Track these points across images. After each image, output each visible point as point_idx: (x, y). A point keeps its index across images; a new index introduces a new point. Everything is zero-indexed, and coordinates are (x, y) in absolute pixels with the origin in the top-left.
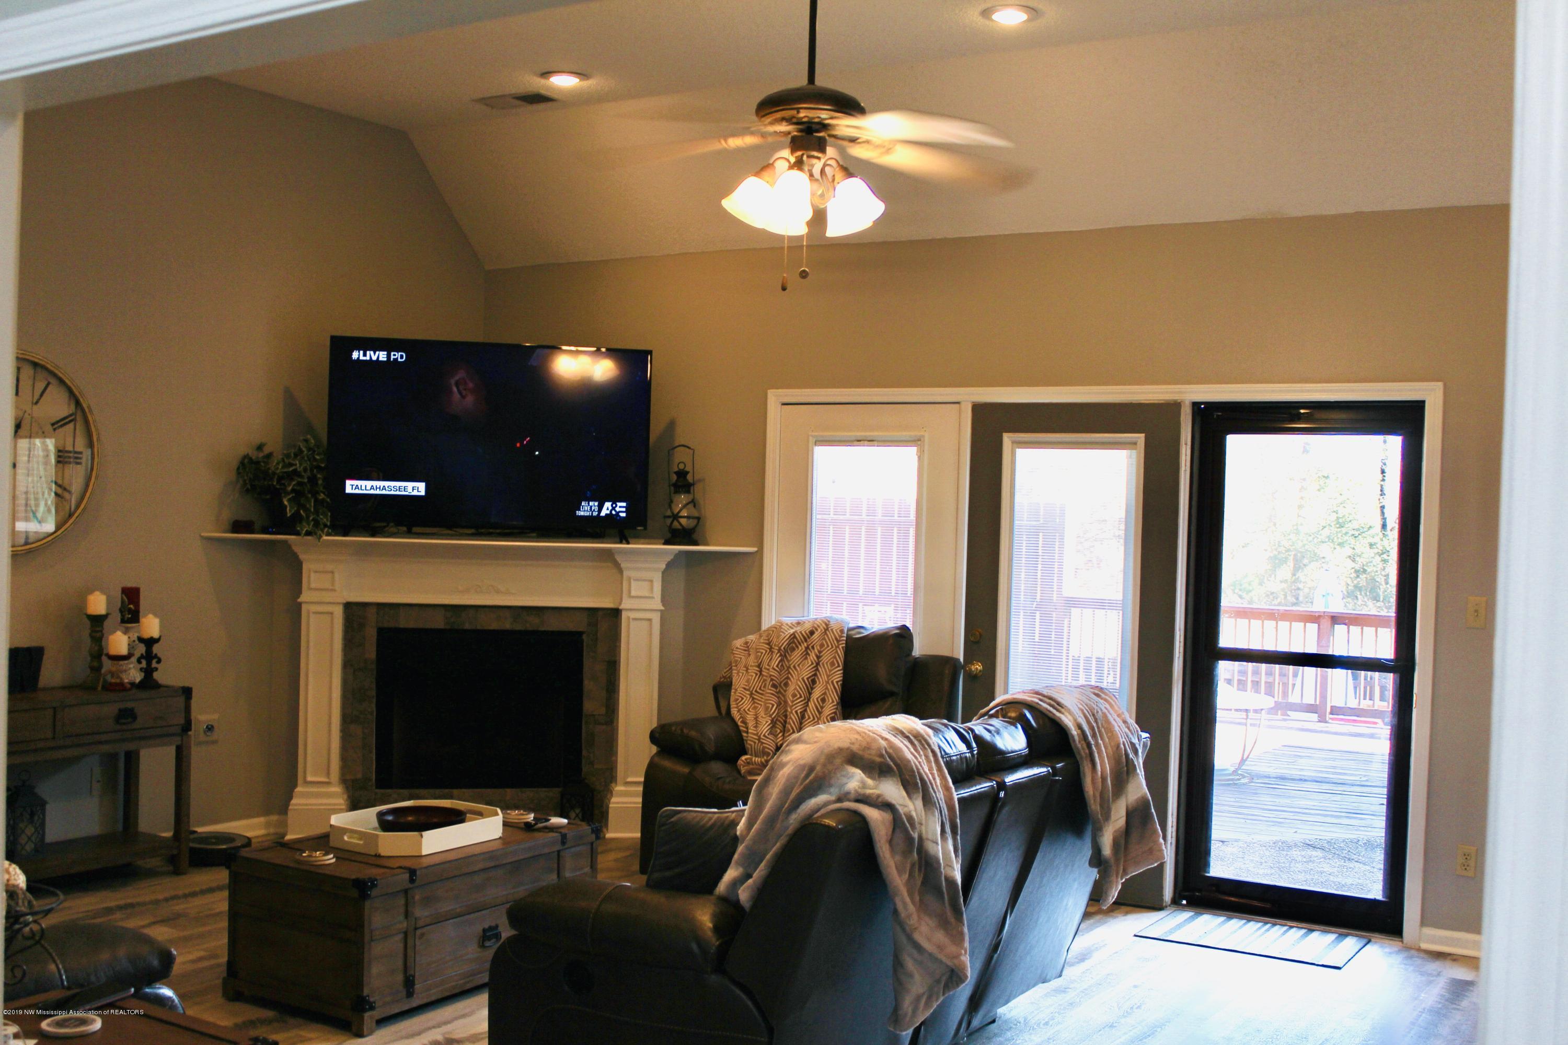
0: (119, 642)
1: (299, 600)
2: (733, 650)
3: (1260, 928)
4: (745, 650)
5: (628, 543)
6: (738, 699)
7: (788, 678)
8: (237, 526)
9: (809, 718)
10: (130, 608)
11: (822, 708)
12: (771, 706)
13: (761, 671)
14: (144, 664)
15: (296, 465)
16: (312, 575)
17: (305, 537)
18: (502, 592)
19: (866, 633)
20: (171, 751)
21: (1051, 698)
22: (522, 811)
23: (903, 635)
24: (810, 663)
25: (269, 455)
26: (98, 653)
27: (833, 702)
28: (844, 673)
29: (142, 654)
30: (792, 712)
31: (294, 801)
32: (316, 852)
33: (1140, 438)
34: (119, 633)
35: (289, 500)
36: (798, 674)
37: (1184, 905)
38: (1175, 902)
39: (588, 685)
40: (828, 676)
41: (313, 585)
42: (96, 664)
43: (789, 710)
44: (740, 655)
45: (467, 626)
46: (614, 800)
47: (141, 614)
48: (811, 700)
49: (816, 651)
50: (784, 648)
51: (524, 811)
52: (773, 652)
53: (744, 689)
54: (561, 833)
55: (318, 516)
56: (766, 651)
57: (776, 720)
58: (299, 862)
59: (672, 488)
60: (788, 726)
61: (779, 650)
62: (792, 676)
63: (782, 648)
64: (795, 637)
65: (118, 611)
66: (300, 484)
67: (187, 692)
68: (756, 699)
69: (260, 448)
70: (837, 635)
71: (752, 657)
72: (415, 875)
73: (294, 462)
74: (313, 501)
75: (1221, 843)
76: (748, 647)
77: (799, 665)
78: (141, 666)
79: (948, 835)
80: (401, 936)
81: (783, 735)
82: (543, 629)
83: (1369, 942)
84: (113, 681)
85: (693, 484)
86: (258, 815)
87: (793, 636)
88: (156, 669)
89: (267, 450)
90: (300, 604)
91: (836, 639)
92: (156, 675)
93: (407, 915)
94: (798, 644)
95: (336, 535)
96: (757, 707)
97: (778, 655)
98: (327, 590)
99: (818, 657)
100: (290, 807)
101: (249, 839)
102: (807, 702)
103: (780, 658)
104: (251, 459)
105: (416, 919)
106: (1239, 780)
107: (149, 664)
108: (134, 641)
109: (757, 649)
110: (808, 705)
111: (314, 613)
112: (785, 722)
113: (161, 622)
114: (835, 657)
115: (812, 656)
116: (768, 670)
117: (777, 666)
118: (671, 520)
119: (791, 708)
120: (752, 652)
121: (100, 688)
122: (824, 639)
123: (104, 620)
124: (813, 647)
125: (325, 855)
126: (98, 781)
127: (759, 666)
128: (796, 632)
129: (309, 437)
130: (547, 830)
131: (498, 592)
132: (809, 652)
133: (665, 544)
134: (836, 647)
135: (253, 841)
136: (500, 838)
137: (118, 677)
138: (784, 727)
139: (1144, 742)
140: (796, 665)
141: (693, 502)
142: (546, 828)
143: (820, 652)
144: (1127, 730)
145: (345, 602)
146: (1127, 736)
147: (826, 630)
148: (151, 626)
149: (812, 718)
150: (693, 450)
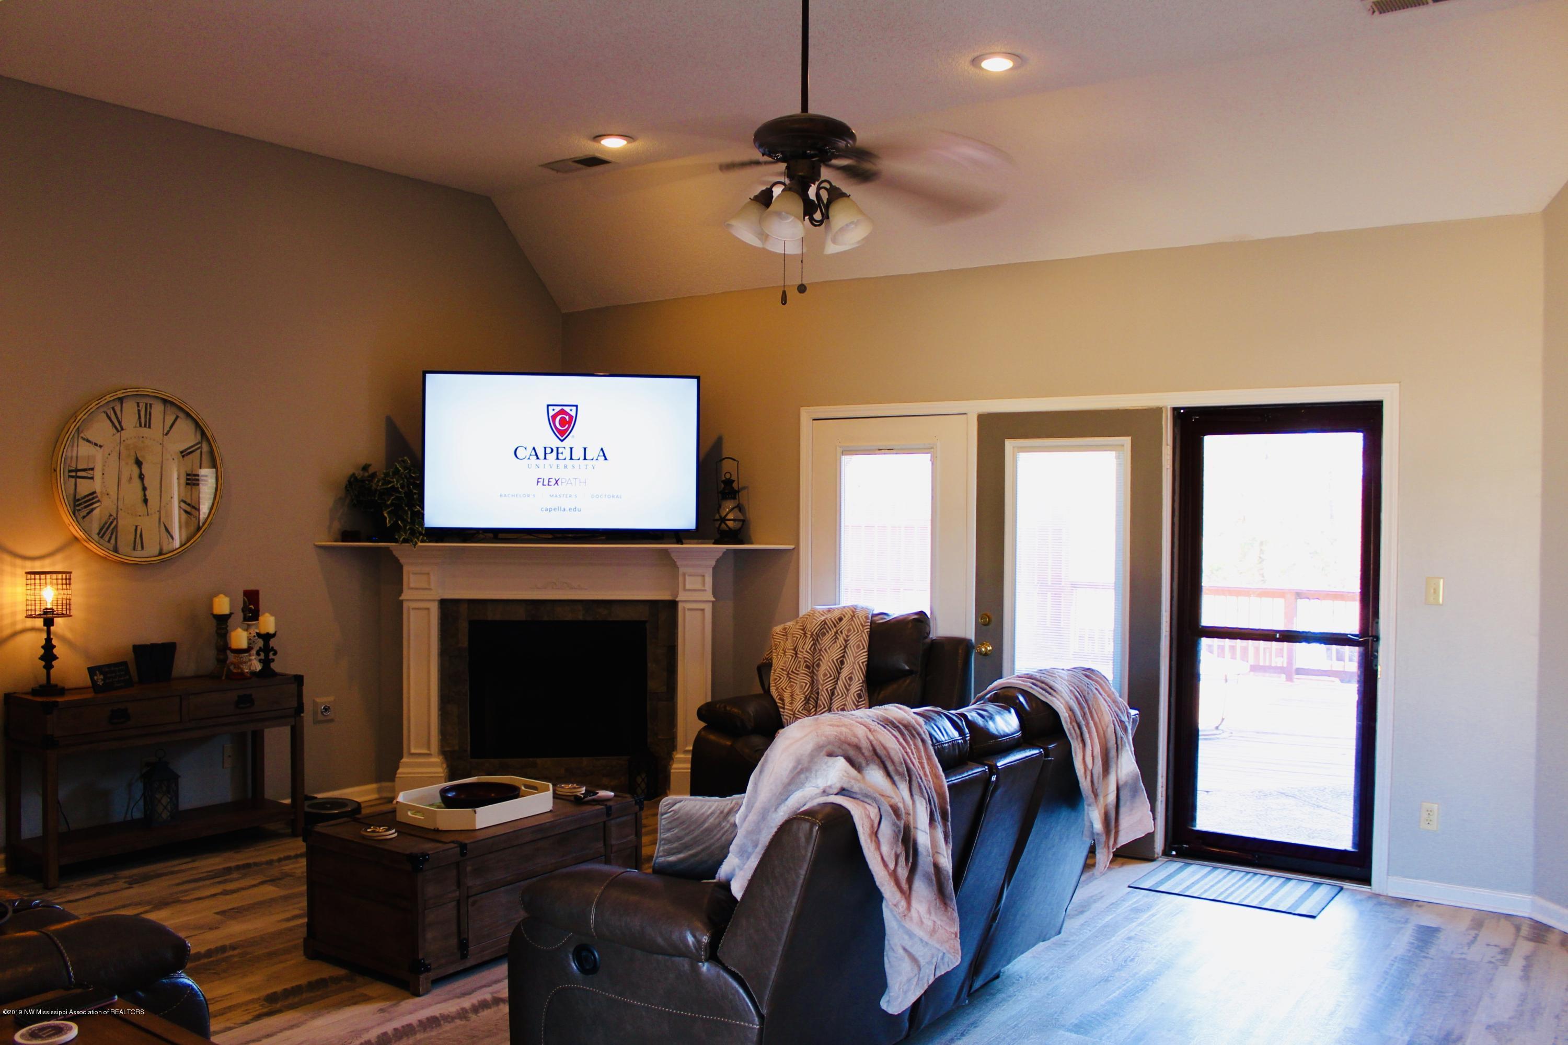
0: (240, 638)
1: (400, 598)
2: (773, 635)
3: (1242, 877)
4: (784, 635)
5: (682, 544)
6: (776, 679)
7: (820, 659)
8: (346, 536)
9: (839, 695)
10: (251, 608)
11: (850, 685)
12: (804, 684)
13: (796, 654)
14: (262, 656)
15: (394, 482)
16: (411, 576)
17: (403, 544)
18: (575, 588)
19: (888, 619)
20: (286, 731)
21: (1043, 682)
22: (575, 785)
23: (920, 620)
24: (839, 646)
25: (374, 475)
26: (223, 646)
27: (859, 680)
28: (868, 655)
29: (260, 648)
30: (822, 690)
31: (400, 770)
32: (380, 827)
33: (1127, 441)
34: (239, 630)
35: (389, 513)
36: (829, 656)
37: (1174, 856)
38: (1166, 853)
39: (651, 666)
40: (855, 657)
41: (412, 585)
42: (221, 657)
43: (820, 687)
44: (778, 639)
45: (546, 618)
46: (675, 766)
47: (260, 613)
48: (840, 678)
49: (844, 635)
50: (816, 633)
51: (577, 785)
52: (806, 637)
53: (782, 669)
54: (606, 805)
55: (414, 525)
56: (801, 636)
57: (810, 696)
58: (364, 837)
59: (720, 495)
60: (819, 702)
61: (812, 635)
62: (824, 658)
63: (814, 633)
64: (826, 623)
65: (241, 611)
66: (397, 498)
67: (299, 680)
68: (792, 678)
69: (365, 468)
70: (862, 620)
71: (789, 642)
72: (466, 849)
73: (392, 480)
74: (409, 513)
75: (1206, 793)
76: (786, 633)
77: (829, 648)
78: (260, 658)
79: (937, 823)
80: (454, 903)
81: (816, 710)
82: (611, 619)
83: (1341, 889)
84: (235, 671)
85: (738, 492)
86: (371, 783)
87: (824, 622)
88: (273, 660)
89: (371, 471)
90: (402, 602)
91: (862, 624)
92: (273, 666)
93: (459, 885)
94: (828, 629)
95: (430, 542)
96: (793, 686)
97: (811, 639)
98: (427, 589)
99: (846, 641)
100: (397, 776)
101: (359, 804)
102: (837, 681)
103: (812, 642)
104: (356, 478)
105: (468, 888)
106: (1220, 734)
107: (267, 656)
108: (254, 636)
109: (793, 634)
110: (837, 684)
111: (413, 609)
112: (817, 698)
113: (276, 619)
114: (860, 640)
115: (841, 640)
116: (803, 652)
117: (810, 649)
118: (719, 522)
119: (822, 686)
120: (790, 636)
121: (223, 678)
122: (851, 624)
123: (228, 619)
124: (841, 632)
125: (387, 830)
126: (230, 756)
127: (794, 649)
128: (826, 618)
129: (405, 458)
130: (595, 803)
131: (572, 588)
132: (839, 637)
133: (715, 543)
134: (862, 632)
135: (363, 805)
136: (551, 811)
137: (239, 668)
138: (817, 703)
139: (1133, 719)
140: (827, 648)
141: (740, 507)
142: (593, 800)
143: (847, 636)
144: (1117, 709)
145: (439, 599)
146: (1117, 715)
147: (853, 616)
148: (268, 623)
149: (841, 695)
150: (738, 461)
